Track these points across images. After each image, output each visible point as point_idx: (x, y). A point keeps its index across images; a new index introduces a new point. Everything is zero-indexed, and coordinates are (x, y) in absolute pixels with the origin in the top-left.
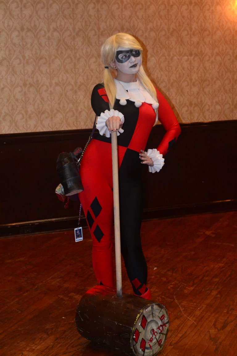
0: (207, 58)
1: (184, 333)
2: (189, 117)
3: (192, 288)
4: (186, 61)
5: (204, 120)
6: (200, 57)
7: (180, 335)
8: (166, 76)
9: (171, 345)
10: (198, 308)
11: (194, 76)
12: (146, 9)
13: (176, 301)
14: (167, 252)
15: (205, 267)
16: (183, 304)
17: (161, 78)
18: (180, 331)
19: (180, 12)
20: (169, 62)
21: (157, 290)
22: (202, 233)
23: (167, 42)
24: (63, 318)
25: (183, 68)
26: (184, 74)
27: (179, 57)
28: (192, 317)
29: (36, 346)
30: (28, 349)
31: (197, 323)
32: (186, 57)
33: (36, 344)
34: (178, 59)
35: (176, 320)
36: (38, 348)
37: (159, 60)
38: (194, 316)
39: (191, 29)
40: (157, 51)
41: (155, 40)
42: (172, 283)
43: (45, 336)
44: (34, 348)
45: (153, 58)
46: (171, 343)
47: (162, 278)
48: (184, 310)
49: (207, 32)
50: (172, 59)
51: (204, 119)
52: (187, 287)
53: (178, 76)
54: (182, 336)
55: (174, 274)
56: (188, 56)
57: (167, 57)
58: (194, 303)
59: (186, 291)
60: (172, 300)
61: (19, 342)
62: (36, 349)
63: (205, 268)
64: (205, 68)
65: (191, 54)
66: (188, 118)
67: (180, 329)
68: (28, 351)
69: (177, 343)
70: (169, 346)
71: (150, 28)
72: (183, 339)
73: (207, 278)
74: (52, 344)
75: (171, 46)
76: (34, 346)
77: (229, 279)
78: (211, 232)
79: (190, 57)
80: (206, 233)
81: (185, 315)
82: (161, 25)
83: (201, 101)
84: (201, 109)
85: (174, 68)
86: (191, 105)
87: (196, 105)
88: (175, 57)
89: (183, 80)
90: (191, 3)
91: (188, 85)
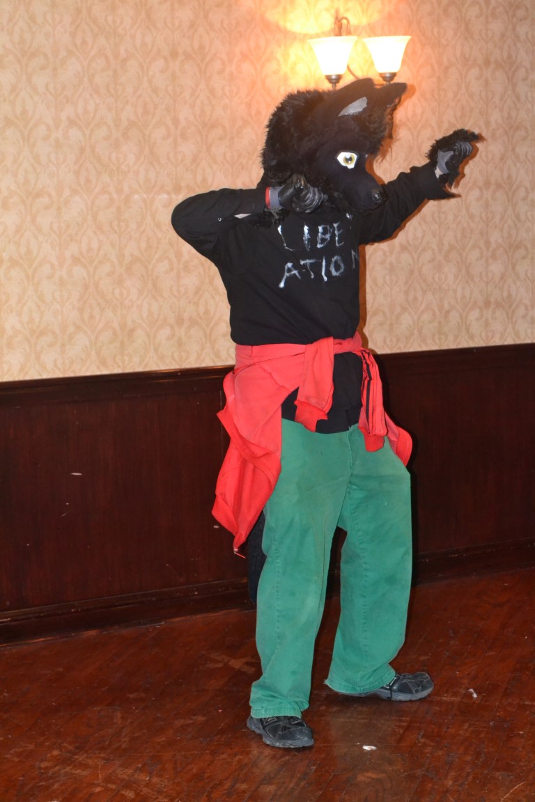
2: (176, 355)
4: (166, 206)
5: (214, 362)
8: (113, 245)
12: (55, 69)
14: (129, 721)
15: (235, 755)
17: (99, 249)
19: (145, 78)
20: (119, 208)
22: (220, 665)
23: (114, 156)
25: (159, 225)
27: (145, 196)
32: (165, 197)
34: (144, 201)
37: (93, 203)
39: (176, 122)
40: (88, 181)
41: (82, 150)
45: (77, 198)
47: (123, 793)
49: (219, 131)
50: (127, 200)
51: (216, 360)
53: (143, 245)
55: (155, 780)
56: (169, 193)
57: (115, 196)
63: (237, 758)
65: (177, 189)
66: (173, 358)
71: (68, 118)
73: (244, 786)
75: (124, 167)
77: (302, 784)
78: (245, 660)
79: (174, 196)
80: (230, 663)
82: (96, 111)
83: (207, 312)
84: (208, 332)
85: (133, 226)
86: (180, 321)
87: (193, 322)
88: (136, 197)
89: (157, 257)
90: (174, 54)
91: (172, 269)
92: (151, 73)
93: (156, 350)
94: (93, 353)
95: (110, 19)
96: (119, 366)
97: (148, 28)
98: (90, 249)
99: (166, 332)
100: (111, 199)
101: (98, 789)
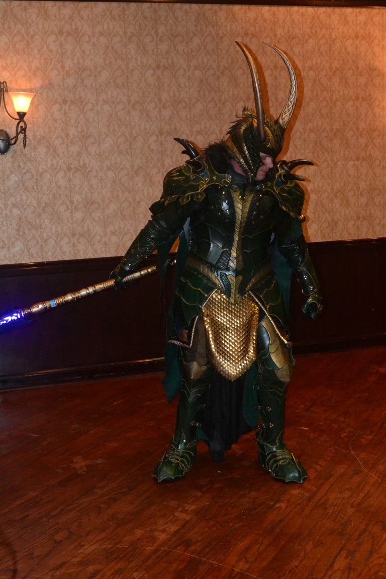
0: (377, 162)
1: (366, 492)
2: (357, 233)
3: (370, 437)
4: (353, 166)
6: (369, 161)
7: (362, 495)
8: (329, 185)
9: (352, 507)
10: (380, 462)
11: (362, 185)
13: (353, 452)
14: (335, 393)
15: (383, 411)
16: (362, 456)
17: (323, 187)
18: (362, 489)
19: (344, 109)
20: (332, 168)
21: (328, 439)
22: (375, 371)
23: (330, 145)
24: (219, 472)
25: (349, 175)
26: (349, 182)
27: (343, 162)
28: (374, 472)
29: (190, 506)
30: (180, 510)
31: (382, 480)
32: (352, 162)
33: (189, 504)
34: (343, 164)
35: (355, 476)
36: (193, 507)
38: (377, 472)
39: (358, 129)
42: (346, 431)
43: (199, 494)
44: (187, 508)
46: (352, 503)
47: (333, 425)
48: (364, 464)
49: (377, 132)
50: (336, 164)
52: (364, 436)
53: (342, 184)
54: (365, 496)
55: (347, 420)
56: (354, 161)
57: (330, 162)
58: (375, 455)
59: (363, 441)
60: (348, 451)
61: (169, 500)
62: (190, 509)
63: (383, 413)
64: (375, 174)
65: (358, 159)
66: (355, 234)
67: (361, 486)
68: (181, 512)
69: (359, 504)
70: (351, 508)
71: (310, 129)
72: (366, 499)
74: (208, 503)
76: (187, 506)
79: (356, 162)
80: (379, 370)
81: (366, 471)
82: (322, 125)
83: (370, 214)
84: (371, 223)
85: (338, 176)
86: (358, 218)
87: (364, 218)
88: (340, 163)
89: (348, 189)
90: (357, 98)
91: (355, 195)
92: (347, 107)
93: (347, 230)
94: (319, 232)
95: (329, 84)
96: (331, 238)
97: (346, 87)
98: (318, 187)
99: (352, 222)
100: (328, 164)
101: (322, 423)
